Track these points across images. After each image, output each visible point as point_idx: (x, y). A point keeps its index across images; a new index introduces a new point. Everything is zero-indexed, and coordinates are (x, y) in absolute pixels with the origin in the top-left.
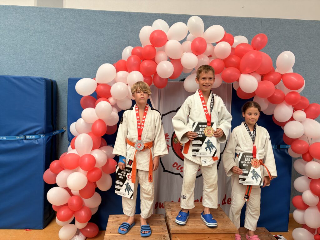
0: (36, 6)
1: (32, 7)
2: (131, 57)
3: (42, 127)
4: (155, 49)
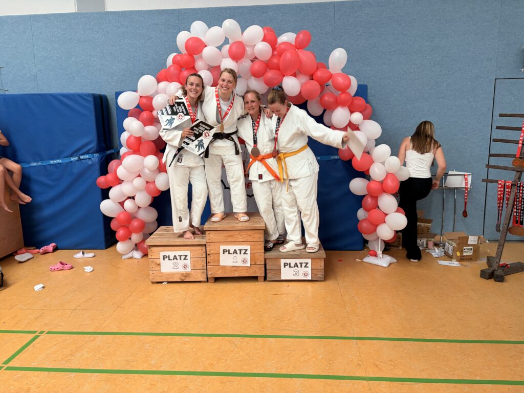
0: (77, 11)
2: (170, 66)
3: (93, 145)
4: (193, 57)
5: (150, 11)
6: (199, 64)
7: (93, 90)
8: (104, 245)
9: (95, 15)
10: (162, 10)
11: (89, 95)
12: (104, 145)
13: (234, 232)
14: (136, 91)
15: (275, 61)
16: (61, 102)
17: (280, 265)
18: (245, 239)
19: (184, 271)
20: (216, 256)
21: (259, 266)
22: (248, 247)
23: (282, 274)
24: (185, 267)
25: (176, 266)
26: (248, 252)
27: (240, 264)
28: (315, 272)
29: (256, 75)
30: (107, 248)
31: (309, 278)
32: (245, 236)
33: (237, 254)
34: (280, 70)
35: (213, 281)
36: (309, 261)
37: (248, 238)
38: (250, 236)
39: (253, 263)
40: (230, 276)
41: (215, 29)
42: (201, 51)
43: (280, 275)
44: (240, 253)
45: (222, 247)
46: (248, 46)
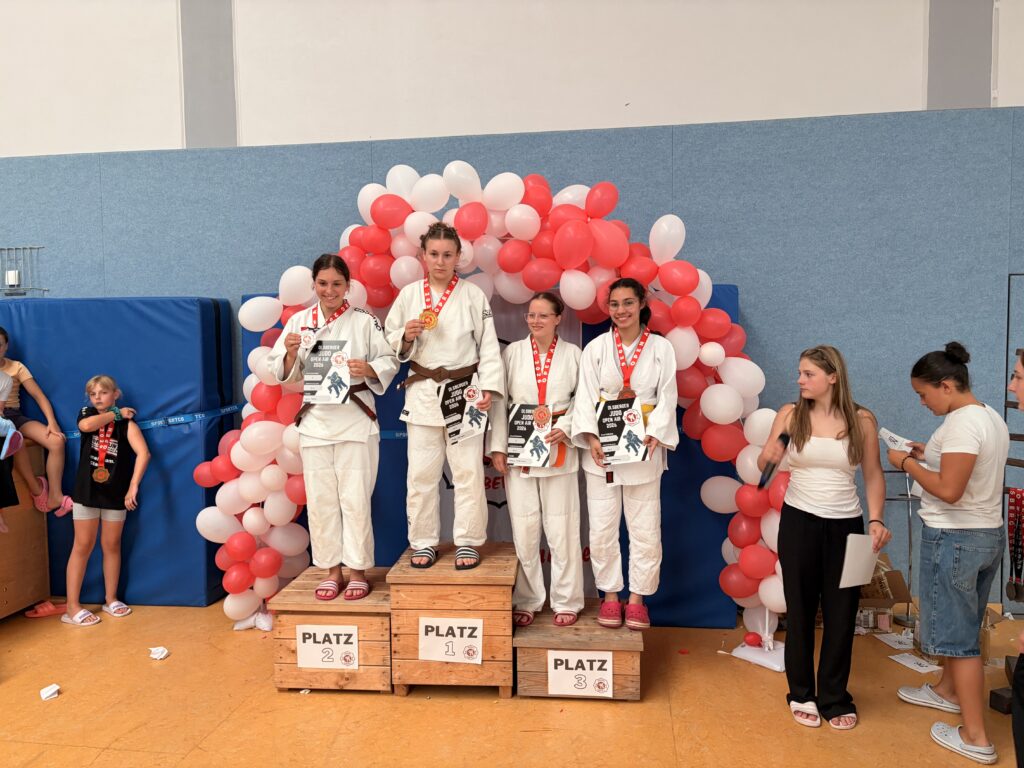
0: (185, 147)
1: (178, 151)
2: (346, 249)
3: (196, 398)
4: (389, 233)
5: (320, 145)
6: (399, 245)
7: (205, 291)
8: (203, 598)
9: (218, 153)
10: (342, 144)
11: (191, 301)
12: (218, 397)
13: (449, 588)
14: (276, 296)
15: (546, 240)
16: (141, 314)
17: (547, 664)
18: (472, 604)
19: (344, 667)
20: (411, 639)
21: (502, 665)
22: (478, 623)
23: (550, 684)
24: (347, 659)
25: (329, 657)
26: (479, 633)
27: (460, 658)
28: (621, 681)
29: (508, 267)
30: (209, 604)
31: (609, 694)
32: (473, 598)
33: (454, 636)
34: (554, 259)
35: (405, 693)
36: (608, 656)
37: (478, 602)
38: (483, 598)
39: (489, 657)
40: (440, 683)
41: (432, 179)
42: (402, 222)
43: (546, 684)
44: (462, 635)
45: (425, 621)
46: (494, 211)
